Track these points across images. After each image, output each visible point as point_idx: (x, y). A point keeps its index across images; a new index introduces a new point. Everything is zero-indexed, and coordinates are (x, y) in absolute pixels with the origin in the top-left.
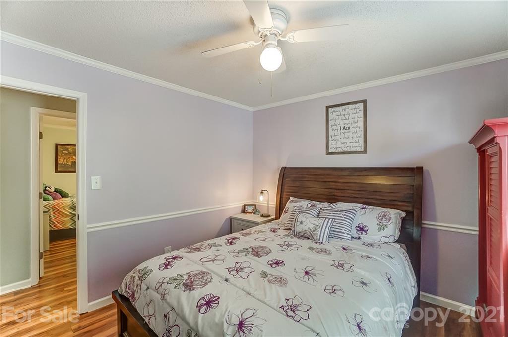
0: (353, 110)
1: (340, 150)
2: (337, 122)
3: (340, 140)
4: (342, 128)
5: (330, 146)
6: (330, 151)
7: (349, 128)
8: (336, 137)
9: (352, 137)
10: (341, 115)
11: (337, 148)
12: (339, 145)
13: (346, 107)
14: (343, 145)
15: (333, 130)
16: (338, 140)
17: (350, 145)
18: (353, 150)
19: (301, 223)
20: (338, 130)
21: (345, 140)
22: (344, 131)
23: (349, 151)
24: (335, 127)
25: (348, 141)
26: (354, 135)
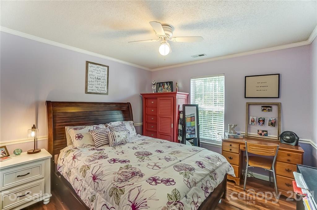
0: (102, 69)
1: (95, 91)
2: (94, 74)
3: (95, 85)
4: (96, 78)
5: (88, 88)
6: (88, 91)
7: (100, 79)
8: (93, 83)
9: (102, 85)
10: (96, 70)
11: (93, 90)
12: (94, 88)
13: (99, 66)
14: (96, 89)
15: (91, 78)
16: (93, 85)
17: (100, 89)
18: (101, 92)
19: (119, 136)
20: (94, 78)
21: (98, 86)
22: (97, 80)
23: (99, 92)
24: (92, 77)
25: (99, 86)
26: (103, 84)
